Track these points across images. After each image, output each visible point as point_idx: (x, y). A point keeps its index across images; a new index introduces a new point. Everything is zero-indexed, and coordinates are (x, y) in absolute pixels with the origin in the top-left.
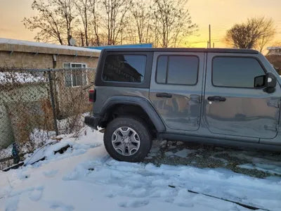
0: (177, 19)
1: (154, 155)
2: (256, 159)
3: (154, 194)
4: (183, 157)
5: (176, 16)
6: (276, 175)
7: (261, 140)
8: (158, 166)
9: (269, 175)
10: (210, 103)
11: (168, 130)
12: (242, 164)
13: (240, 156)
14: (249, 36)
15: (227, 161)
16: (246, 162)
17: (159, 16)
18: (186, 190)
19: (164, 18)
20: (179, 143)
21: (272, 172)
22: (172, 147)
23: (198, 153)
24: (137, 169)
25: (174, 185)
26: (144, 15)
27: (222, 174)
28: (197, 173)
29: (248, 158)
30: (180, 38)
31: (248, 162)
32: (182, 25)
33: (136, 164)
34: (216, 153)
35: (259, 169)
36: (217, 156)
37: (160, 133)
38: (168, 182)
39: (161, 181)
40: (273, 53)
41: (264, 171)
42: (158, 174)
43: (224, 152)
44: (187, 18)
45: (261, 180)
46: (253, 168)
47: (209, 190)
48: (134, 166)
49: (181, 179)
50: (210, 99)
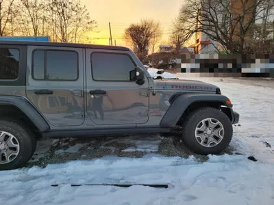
0: (74, 13)
1: (42, 156)
2: (139, 142)
3: (32, 199)
4: (75, 152)
5: (73, 9)
6: (151, 152)
7: (138, 125)
8: (44, 167)
9: (146, 153)
10: (92, 96)
11: (52, 128)
12: (126, 148)
13: (126, 141)
14: (144, 36)
15: (114, 148)
16: (130, 145)
17: (55, 9)
18: (69, 185)
19: (61, 11)
20: (72, 139)
21: (148, 150)
22: (64, 144)
23: (90, 145)
24: (17, 176)
25: (57, 183)
26: (38, 6)
27: (107, 161)
28: (83, 166)
29: (132, 142)
30: (80, 33)
31: (132, 146)
32: (80, 20)
33: (16, 171)
34: (107, 143)
35: (139, 150)
36: (107, 145)
37: (45, 132)
38: (52, 182)
39: (44, 183)
40: (163, 51)
41: (143, 150)
42: (42, 176)
43: (113, 140)
44: (85, 13)
45: (139, 159)
46: (134, 150)
47: (93, 179)
48: (14, 174)
49: (67, 176)
50: (92, 93)
